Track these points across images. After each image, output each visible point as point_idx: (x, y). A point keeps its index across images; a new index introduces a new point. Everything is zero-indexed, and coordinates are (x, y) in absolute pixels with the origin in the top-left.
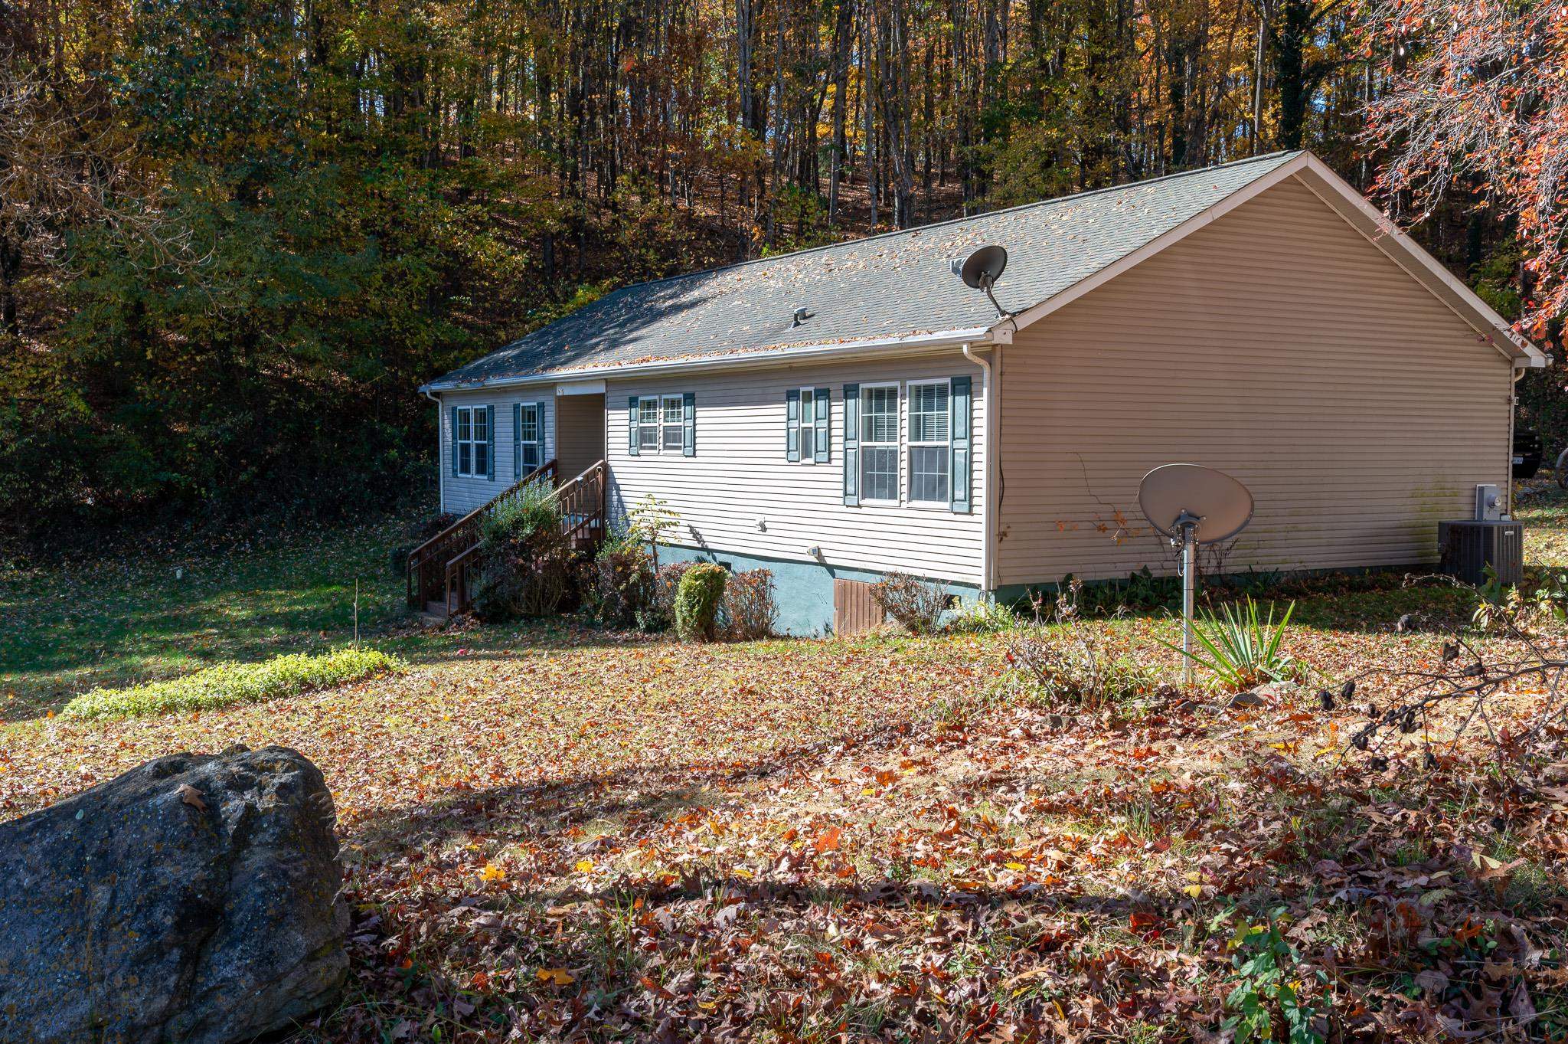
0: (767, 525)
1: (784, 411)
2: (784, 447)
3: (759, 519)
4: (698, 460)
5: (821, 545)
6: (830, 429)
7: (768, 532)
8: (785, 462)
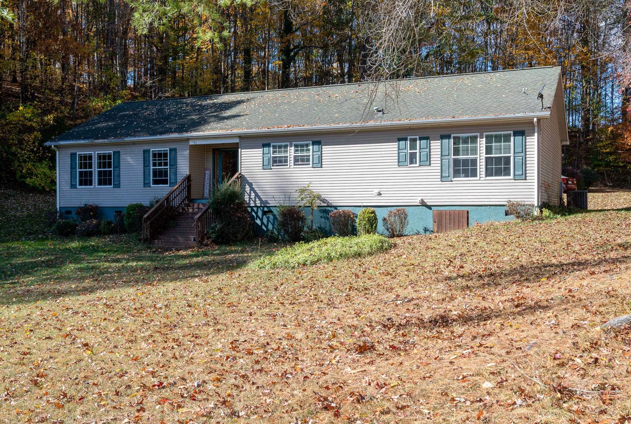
0: (381, 192)
1: (397, 146)
2: (397, 161)
3: (377, 191)
4: (323, 169)
5: (423, 198)
6: (430, 152)
7: (382, 195)
8: (397, 166)
